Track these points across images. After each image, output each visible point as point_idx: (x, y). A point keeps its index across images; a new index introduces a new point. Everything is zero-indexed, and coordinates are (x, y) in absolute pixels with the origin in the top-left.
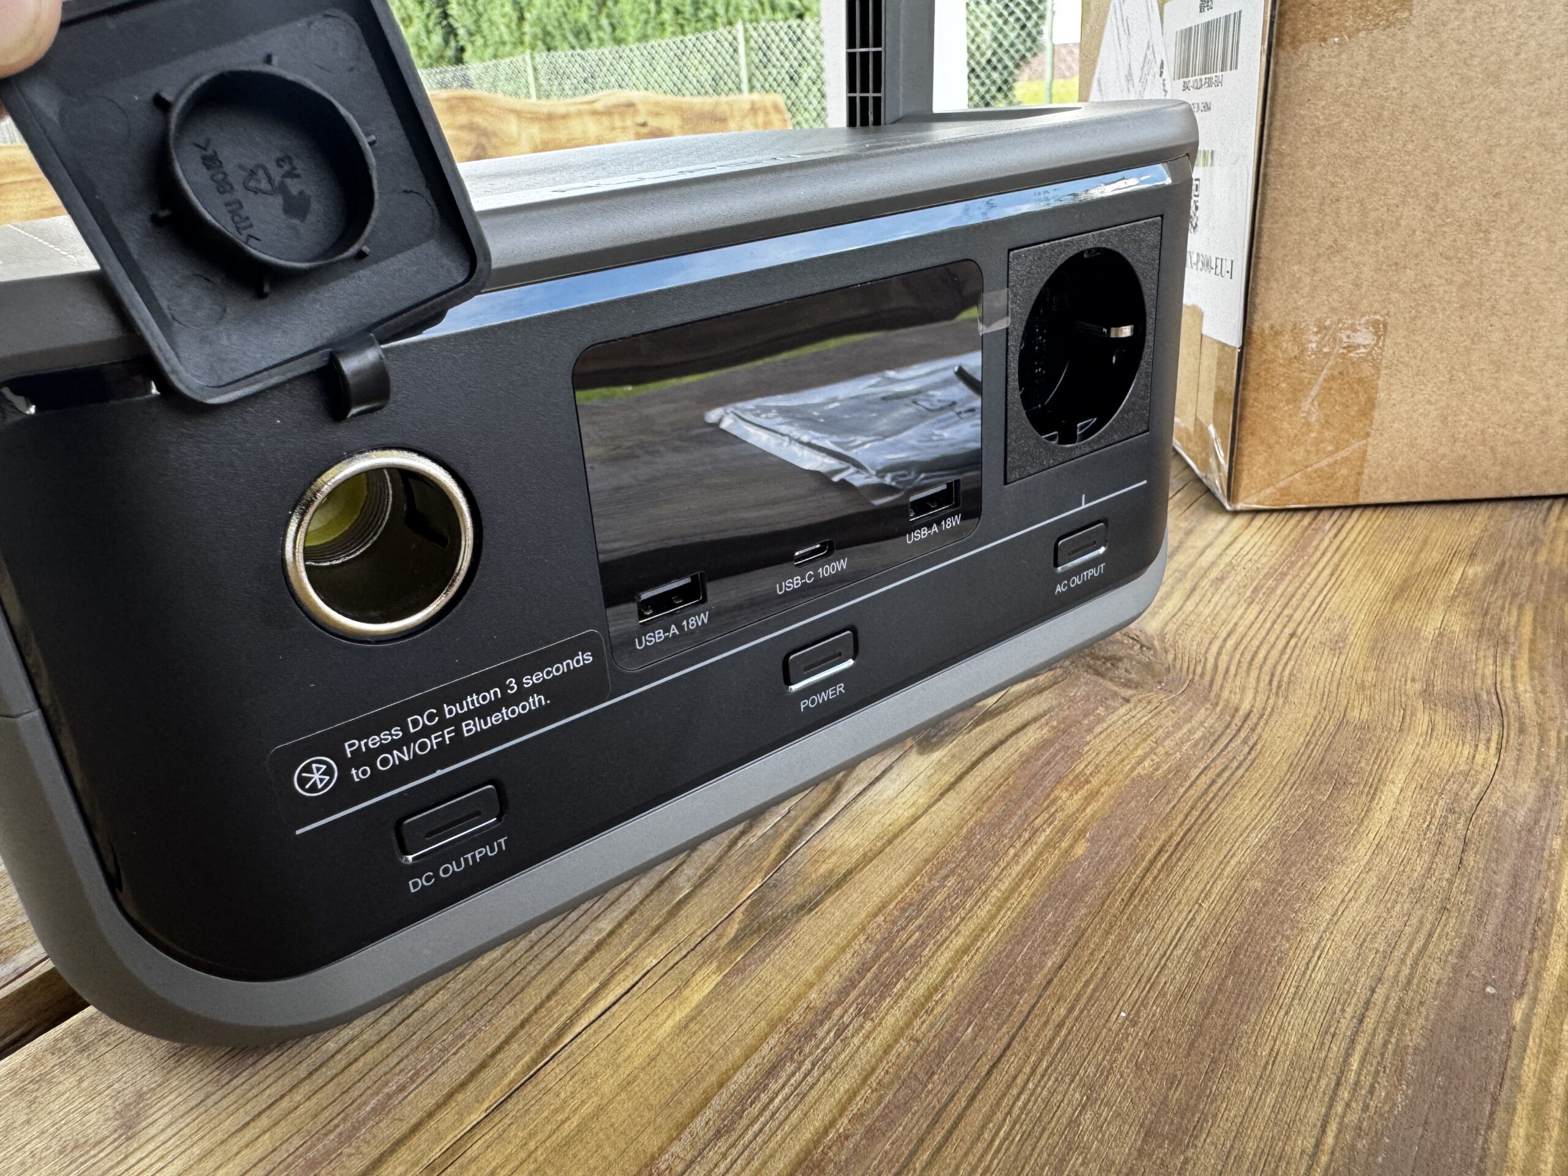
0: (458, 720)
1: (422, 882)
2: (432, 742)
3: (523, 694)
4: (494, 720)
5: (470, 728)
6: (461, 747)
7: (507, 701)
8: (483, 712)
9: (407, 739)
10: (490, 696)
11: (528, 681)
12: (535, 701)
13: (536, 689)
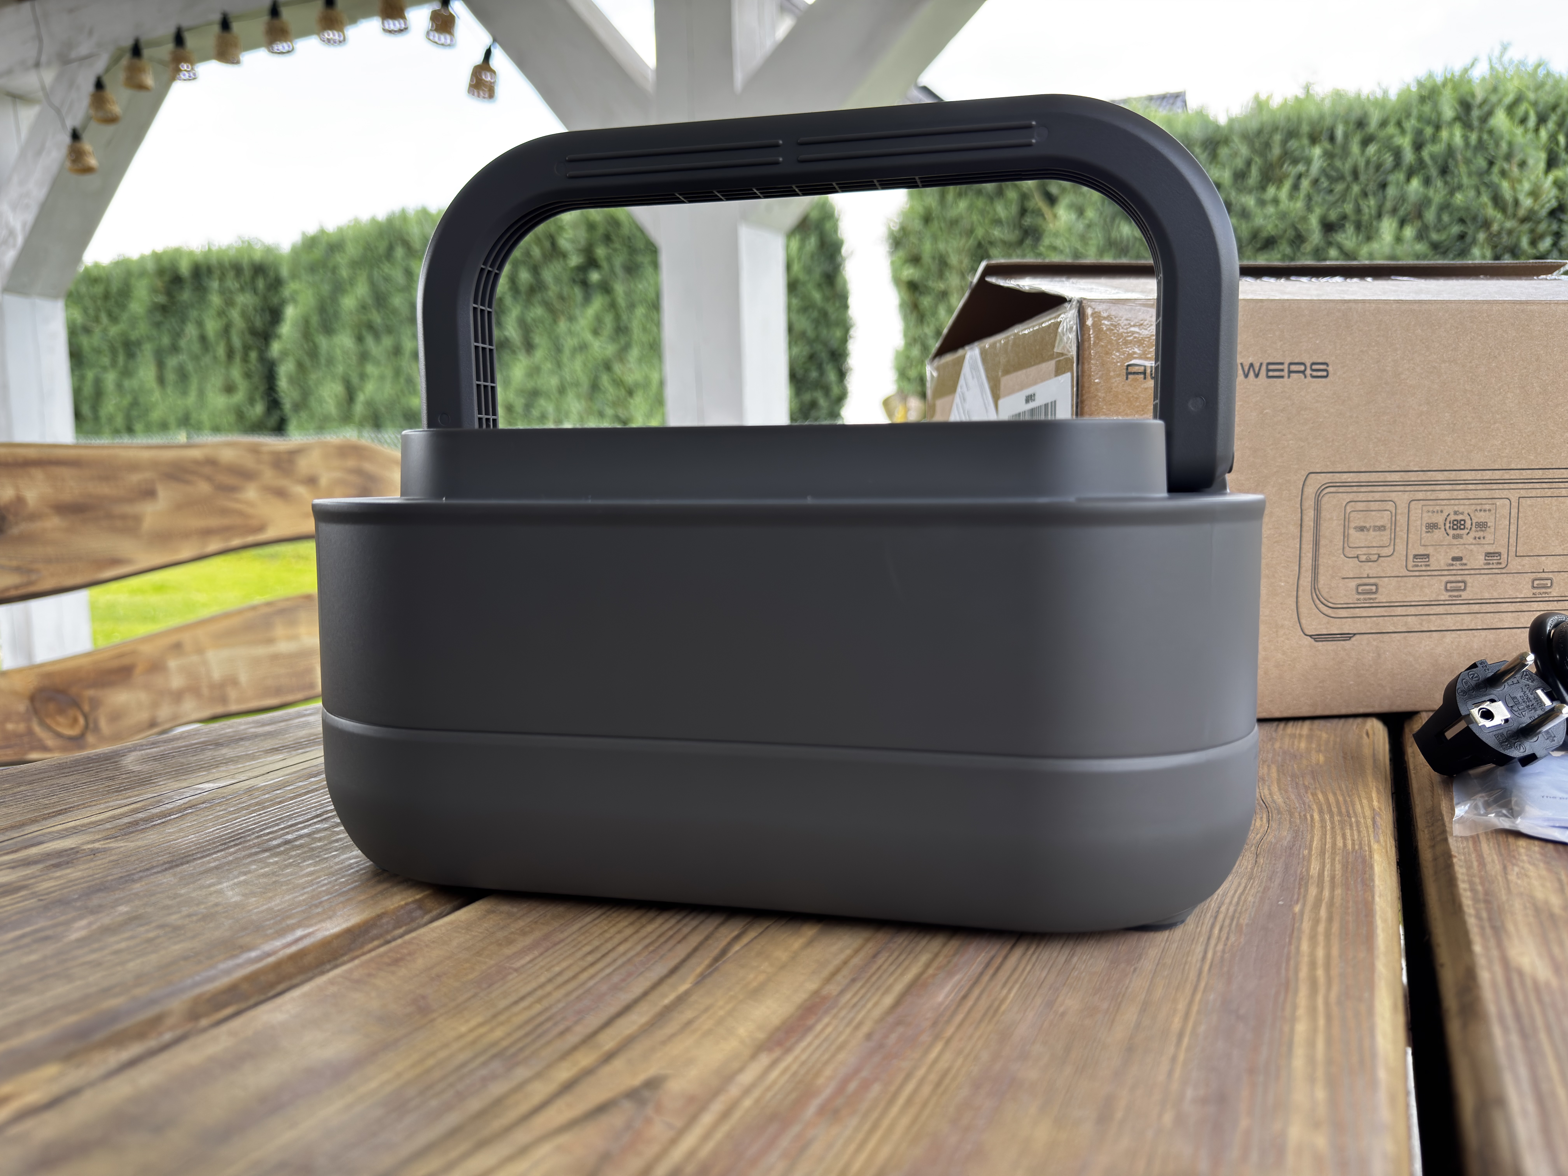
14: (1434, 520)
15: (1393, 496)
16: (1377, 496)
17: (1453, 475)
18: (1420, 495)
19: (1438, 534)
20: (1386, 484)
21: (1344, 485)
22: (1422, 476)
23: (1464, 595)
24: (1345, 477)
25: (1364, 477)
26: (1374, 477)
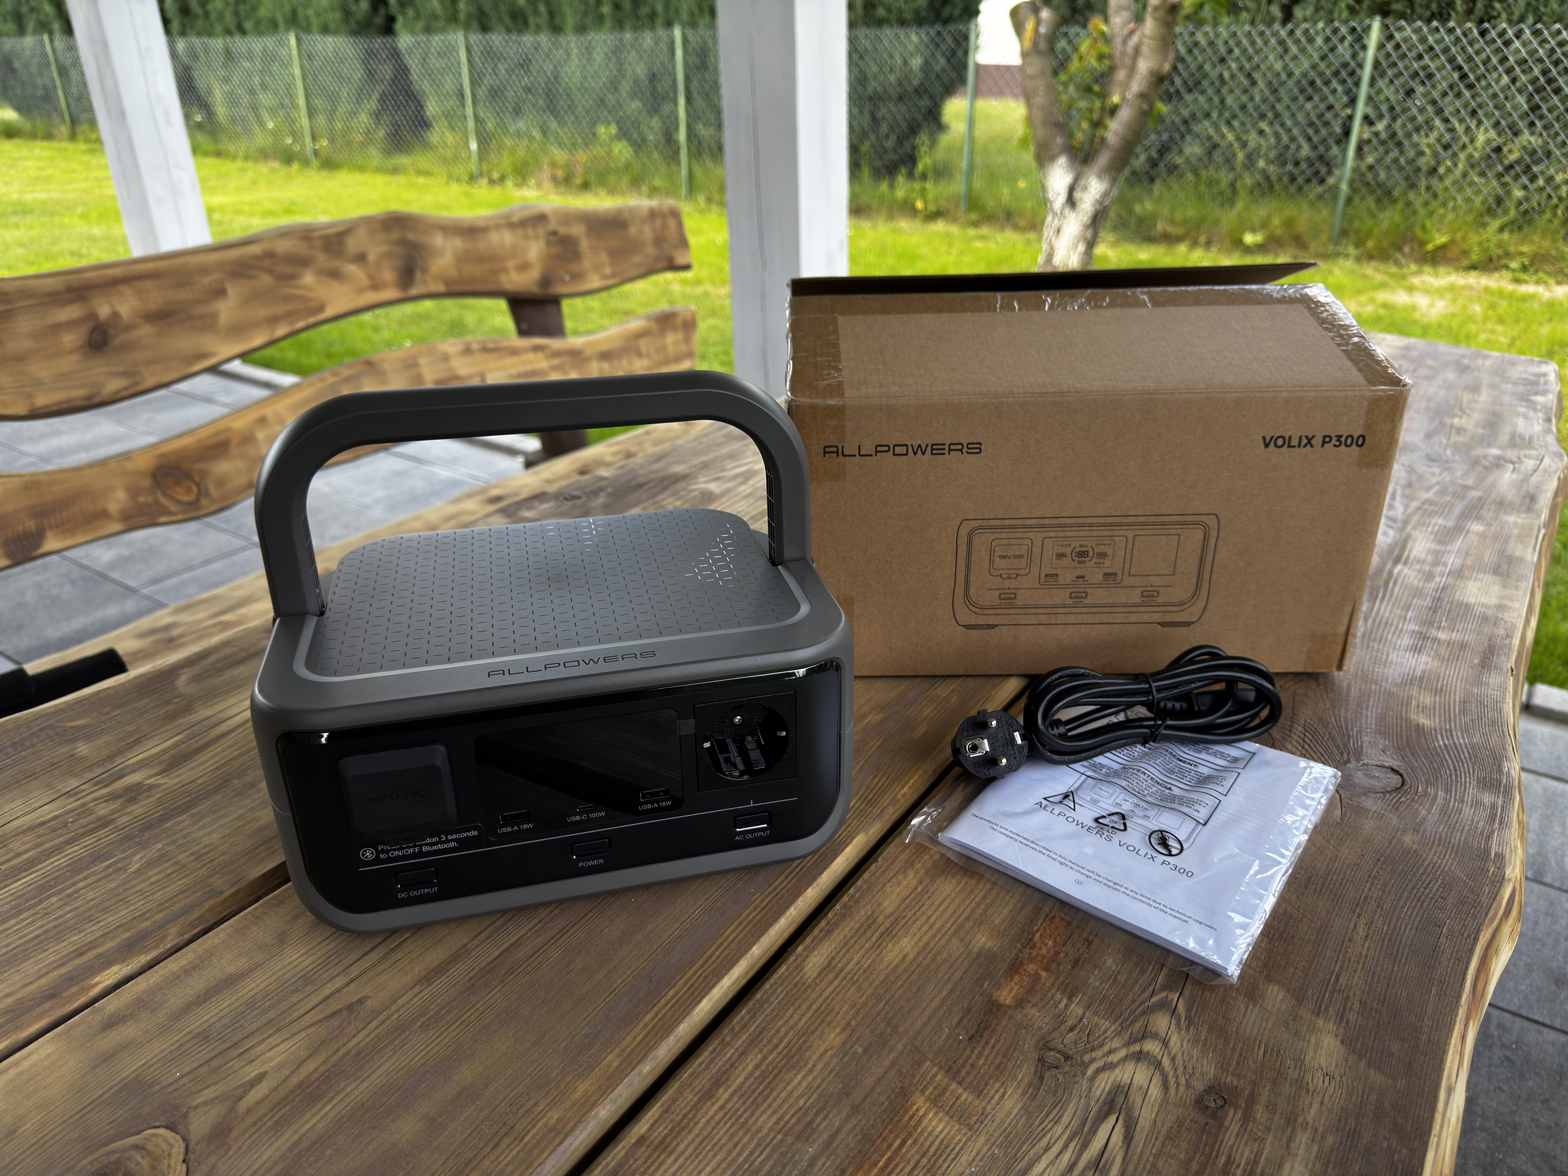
0: (421, 846)
1: (403, 895)
2: (411, 851)
3: (447, 841)
4: (435, 848)
5: (425, 849)
6: (421, 854)
7: (441, 843)
8: (431, 845)
9: (401, 849)
10: (434, 840)
11: (450, 837)
12: (452, 844)
13: (452, 840)
14: (1063, 551)
15: (1030, 535)
16: (1017, 535)
17: (1080, 520)
18: (1052, 534)
19: (1065, 561)
20: (1024, 527)
21: (991, 528)
22: (1054, 521)
23: (1085, 601)
24: (991, 522)
25: (1006, 522)
26: (1015, 522)
